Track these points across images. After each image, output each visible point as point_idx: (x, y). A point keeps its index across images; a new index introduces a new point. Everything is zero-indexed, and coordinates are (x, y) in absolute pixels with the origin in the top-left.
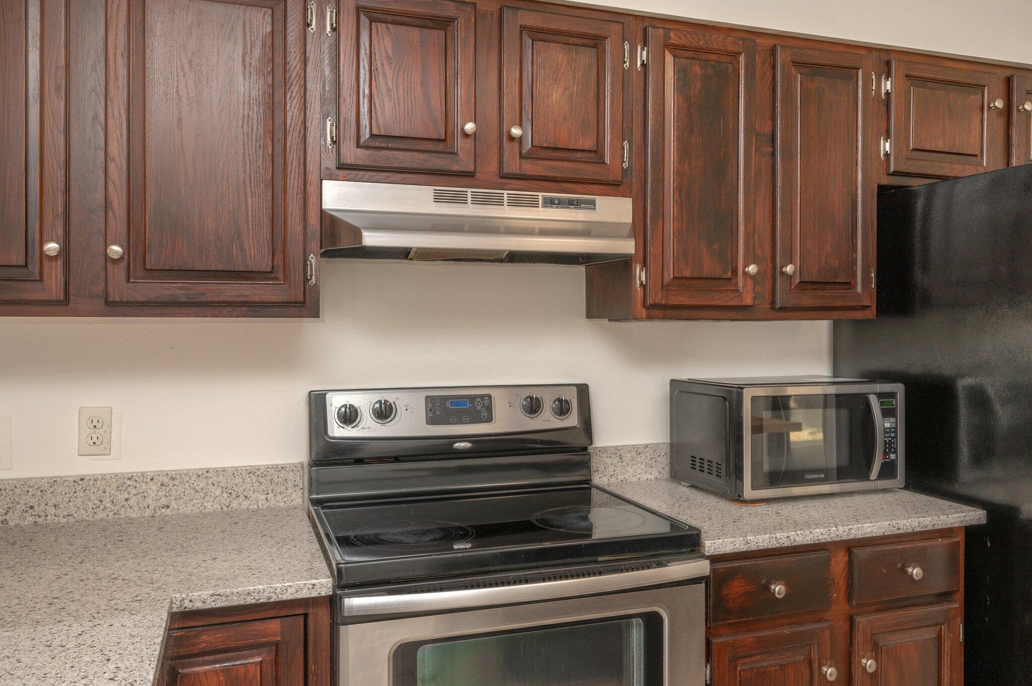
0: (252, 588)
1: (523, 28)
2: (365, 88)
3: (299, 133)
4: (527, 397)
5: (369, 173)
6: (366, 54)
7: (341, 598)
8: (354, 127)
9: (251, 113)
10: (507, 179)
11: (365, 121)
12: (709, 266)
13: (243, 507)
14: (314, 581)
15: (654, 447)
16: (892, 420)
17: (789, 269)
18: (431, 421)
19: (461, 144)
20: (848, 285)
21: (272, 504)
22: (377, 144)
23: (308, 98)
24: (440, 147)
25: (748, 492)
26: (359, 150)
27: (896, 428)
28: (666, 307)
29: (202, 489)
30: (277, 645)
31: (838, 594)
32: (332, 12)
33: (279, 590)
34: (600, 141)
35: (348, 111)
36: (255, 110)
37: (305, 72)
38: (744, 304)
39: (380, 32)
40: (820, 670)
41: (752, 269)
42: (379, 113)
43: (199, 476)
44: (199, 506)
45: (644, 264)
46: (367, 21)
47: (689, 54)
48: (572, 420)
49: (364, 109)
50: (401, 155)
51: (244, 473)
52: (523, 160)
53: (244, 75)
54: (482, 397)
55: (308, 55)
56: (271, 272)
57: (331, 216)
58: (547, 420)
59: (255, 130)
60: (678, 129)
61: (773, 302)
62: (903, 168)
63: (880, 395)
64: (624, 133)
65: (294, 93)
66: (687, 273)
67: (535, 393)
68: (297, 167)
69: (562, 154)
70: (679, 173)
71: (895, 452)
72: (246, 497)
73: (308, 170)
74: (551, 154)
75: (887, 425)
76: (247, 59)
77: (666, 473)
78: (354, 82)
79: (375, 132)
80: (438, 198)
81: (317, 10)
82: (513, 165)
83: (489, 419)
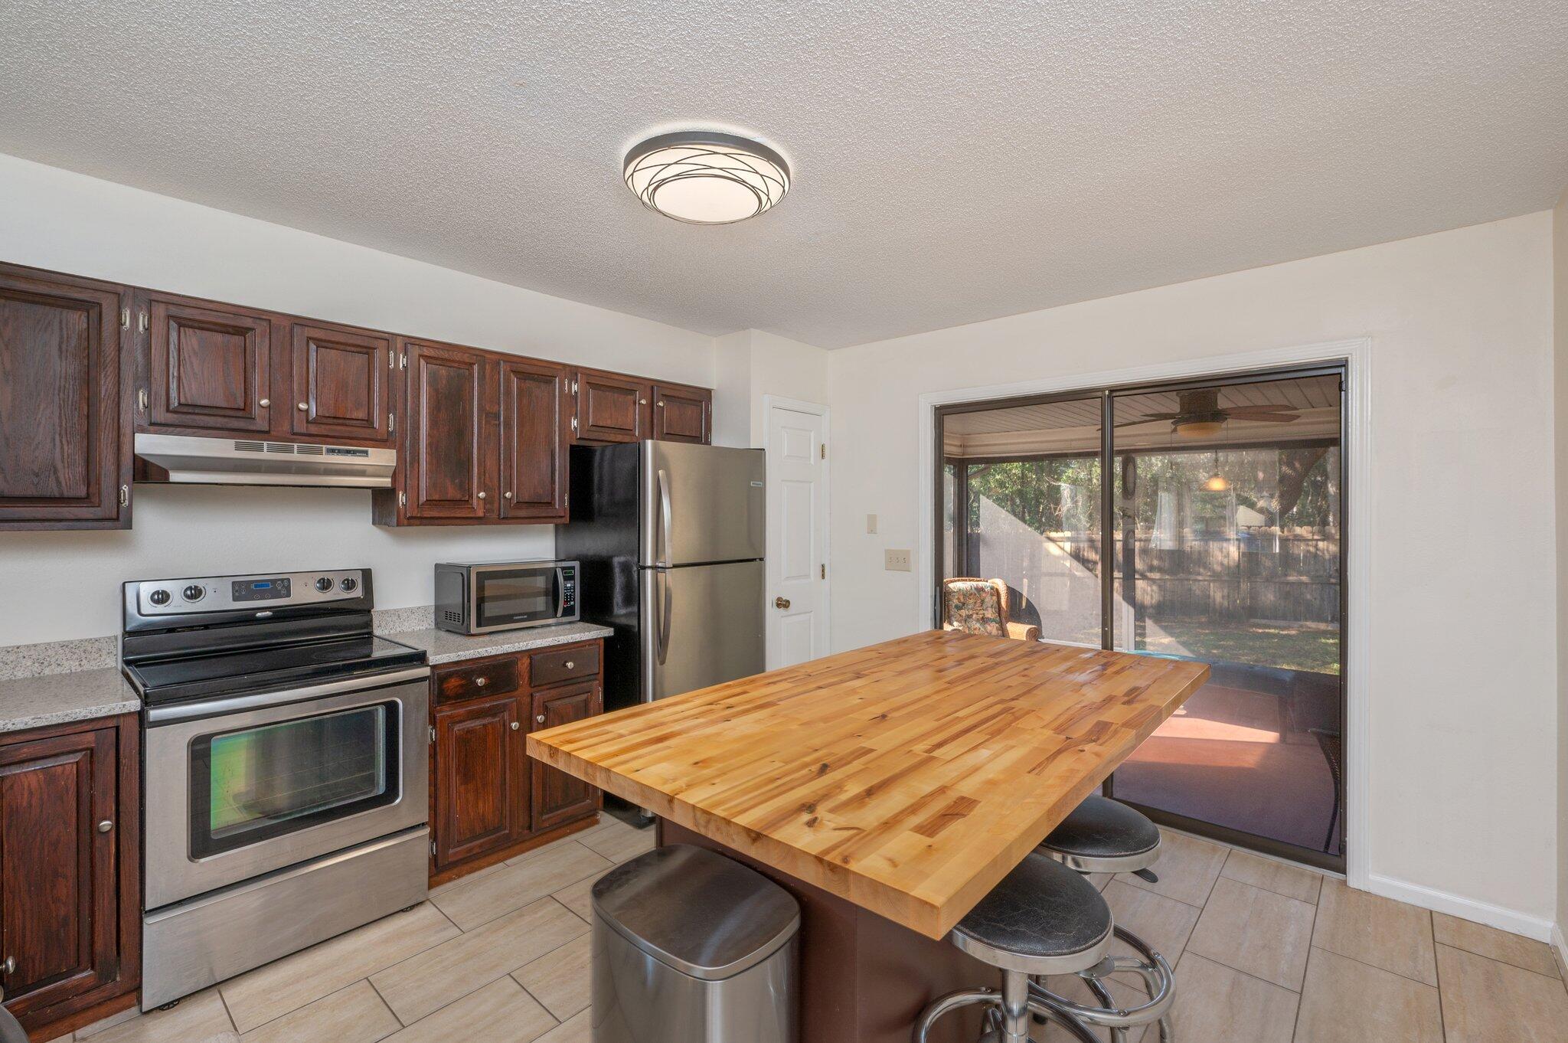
0: (69, 712)
1: (309, 339)
2: (173, 371)
3: (113, 401)
4: (320, 580)
5: (178, 429)
6: (175, 348)
7: (147, 711)
8: (164, 398)
9: (67, 386)
10: (294, 436)
11: (173, 394)
12: (452, 493)
13: (55, 672)
14: (124, 703)
15: (425, 608)
16: (573, 582)
17: (508, 495)
18: (235, 599)
19: (257, 412)
20: (550, 504)
21: (85, 668)
22: (185, 410)
23: (121, 375)
24: (240, 414)
25: (474, 629)
26: (168, 414)
27: (574, 587)
28: (421, 518)
29: (12, 662)
30: (92, 750)
31: (523, 681)
32: (144, 317)
33: (93, 711)
34: (370, 414)
35: (158, 385)
36: (71, 383)
37: (119, 357)
38: (477, 516)
39: (188, 334)
40: (510, 724)
41: (482, 495)
42: (187, 389)
43: (8, 652)
44: (9, 675)
45: (405, 491)
46: (175, 325)
47: (438, 362)
48: (358, 592)
49: (174, 386)
50: (207, 418)
51: (57, 646)
52: (309, 425)
53: (60, 357)
54: (282, 580)
55: (121, 345)
56: (87, 498)
57: (141, 458)
58: (336, 593)
59: (71, 396)
60: (430, 408)
61: (499, 514)
62: (585, 436)
63: (563, 569)
64: (389, 408)
65: (109, 372)
66: (436, 497)
67: (326, 576)
68: (111, 426)
69: (340, 421)
70: (430, 436)
71: (574, 600)
72: (59, 665)
73: (121, 426)
74: (331, 421)
75: (569, 585)
76: (64, 347)
77: (433, 626)
78: (164, 367)
79: (183, 401)
80: (238, 448)
81: (131, 314)
82: (300, 426)
83: (289, 595)
